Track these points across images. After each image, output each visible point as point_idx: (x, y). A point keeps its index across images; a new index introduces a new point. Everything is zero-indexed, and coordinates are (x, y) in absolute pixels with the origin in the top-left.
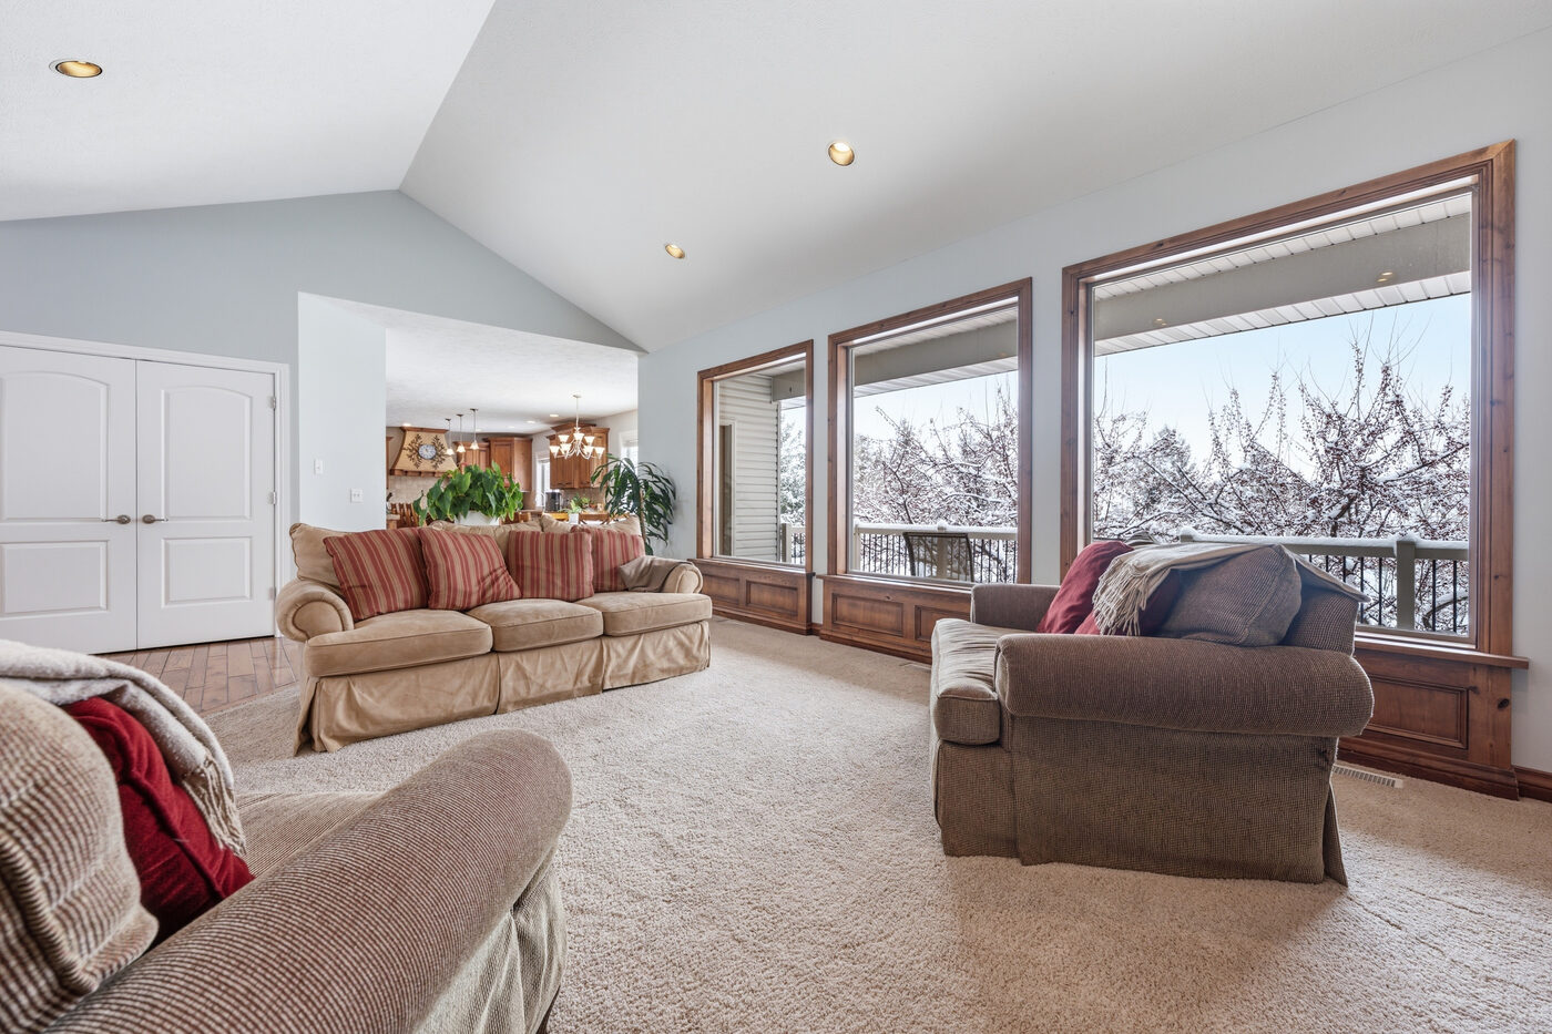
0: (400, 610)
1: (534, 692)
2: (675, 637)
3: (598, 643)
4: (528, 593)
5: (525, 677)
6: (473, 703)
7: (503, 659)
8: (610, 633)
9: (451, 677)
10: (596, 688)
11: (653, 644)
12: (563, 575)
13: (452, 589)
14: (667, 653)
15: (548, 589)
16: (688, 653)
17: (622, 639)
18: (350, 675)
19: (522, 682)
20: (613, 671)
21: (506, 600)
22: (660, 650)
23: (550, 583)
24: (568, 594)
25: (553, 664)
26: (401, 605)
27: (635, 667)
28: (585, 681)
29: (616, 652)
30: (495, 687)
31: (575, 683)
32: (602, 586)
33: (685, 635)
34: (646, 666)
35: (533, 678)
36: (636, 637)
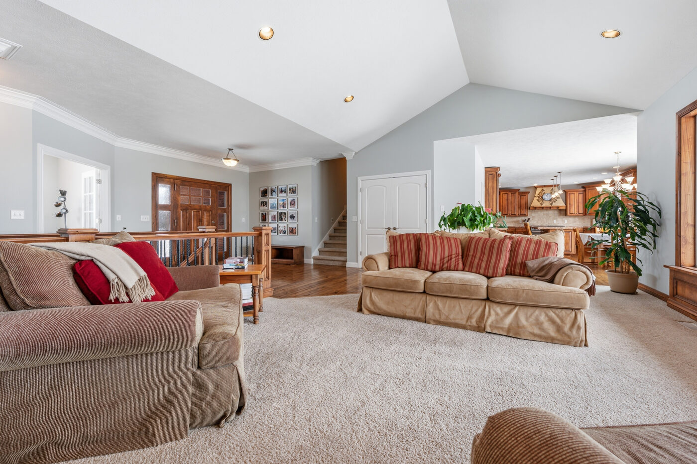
0: (407, 267)
1: (443, 319)
2: (547, 315)
3: (483, 303)
4: (467, 269)
5: (439, 310)
6: (414, 313)
7: (428, 298)
8: (491, 299)
9: (406, 299)
10: (480, 328)
11: (526, 314)
12: (487, 261)
13: (427, 262)
14: (539, 324)
15: (477, 268)
16: (559, 329)
17: (501, 305)
18: (372, 288)
19: (437, 311)
20: (492, 322)
21: (454, 270)
22: (532, 319)
23: (479, 266)
24: (488, 272)
25: (454, 307)
26: (407, 265)
27: (511, 324)
28: (474, 322)
29: (495, 312)
30: (424, 309)
31: (467, 321)
32: (514, 271)
33: (558, 316)
34: (518, 327)
35: (442, 311)
36: (513, 307)
